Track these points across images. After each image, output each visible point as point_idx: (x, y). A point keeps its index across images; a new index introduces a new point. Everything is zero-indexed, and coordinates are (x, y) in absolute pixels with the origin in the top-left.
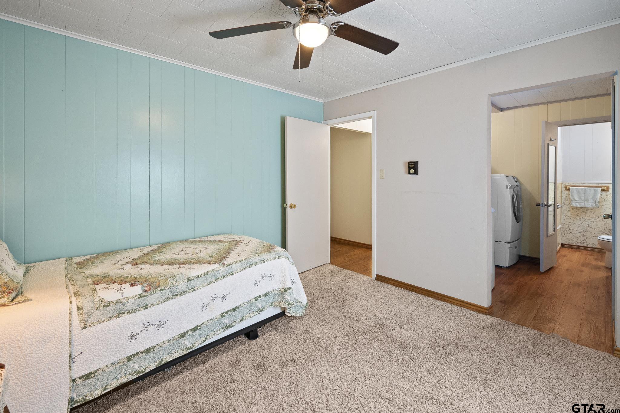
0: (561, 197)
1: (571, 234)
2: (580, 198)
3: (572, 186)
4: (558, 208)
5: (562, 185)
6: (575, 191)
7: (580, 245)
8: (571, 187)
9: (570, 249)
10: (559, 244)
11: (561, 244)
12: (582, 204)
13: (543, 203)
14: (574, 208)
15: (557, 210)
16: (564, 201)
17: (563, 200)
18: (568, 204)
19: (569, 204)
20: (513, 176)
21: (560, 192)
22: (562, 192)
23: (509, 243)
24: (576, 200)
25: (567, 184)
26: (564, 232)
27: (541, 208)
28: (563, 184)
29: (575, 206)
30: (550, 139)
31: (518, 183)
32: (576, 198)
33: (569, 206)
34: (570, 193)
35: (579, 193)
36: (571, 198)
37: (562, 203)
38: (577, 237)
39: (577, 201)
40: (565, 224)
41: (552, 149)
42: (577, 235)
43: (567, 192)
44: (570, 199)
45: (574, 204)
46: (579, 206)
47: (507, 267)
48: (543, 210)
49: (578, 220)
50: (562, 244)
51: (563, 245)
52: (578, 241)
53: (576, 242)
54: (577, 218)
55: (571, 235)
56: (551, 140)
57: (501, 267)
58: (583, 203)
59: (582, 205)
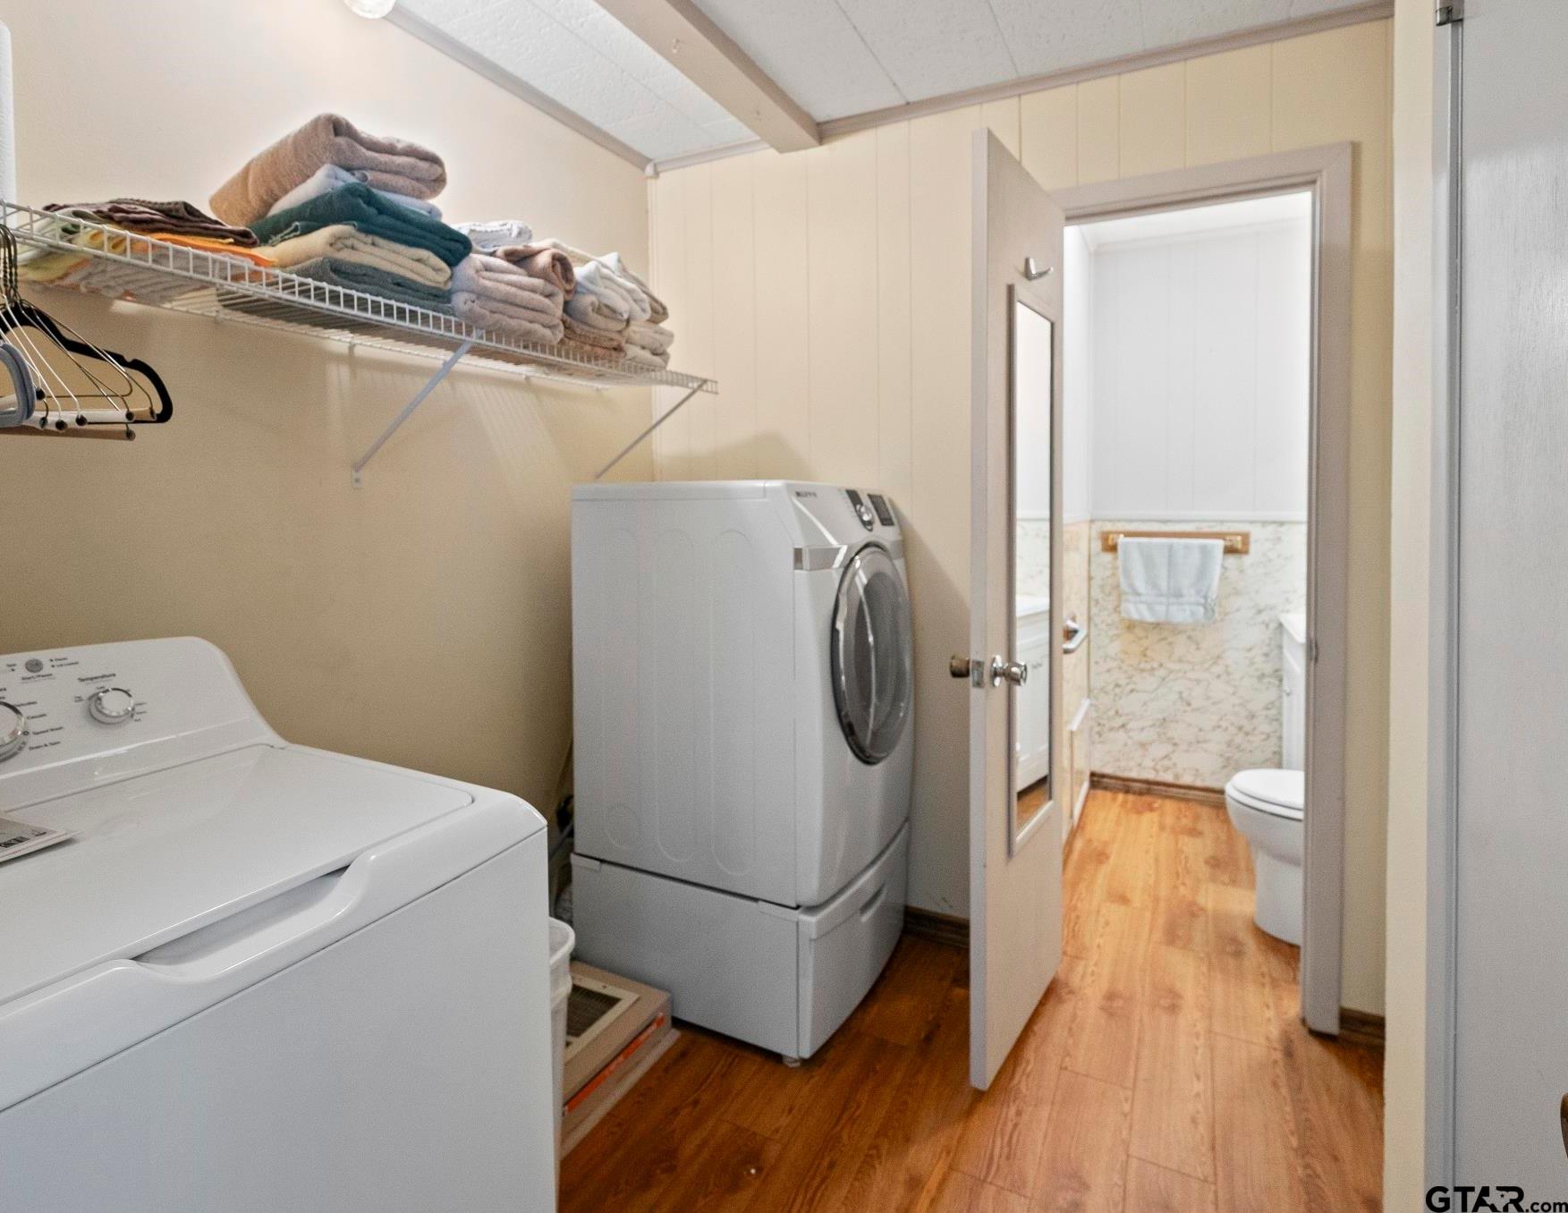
0: (1090, 578)
1: (1121, 732)
2: (1155, 586)
3: (1128, 534)
4: (1067, 652)
5: (1090, 528)
6: (1136, 555)
7: (1151, 776)
8: (1121, 540)
9: (1121, 797)
10: (1081, 773)
11: (1088, 774)
12: (1157, 608)
13: (979, 664)
14: (1131, 626)
15: (1062, 660)
16: (1100, 596)
17: (1096, 593)
18: (1110, 607)
19: (1117, 609)
20: (854, 497)
21: (1086, 558)
22: (1092, 559)
23: (812, 909)
24: (1139, 594)
25: (1108, 527)
26: (1099, 724)
27: (975, 693)
28: (1094, 526)
29: (1135, 616)
30: (1022, 268)
31: (886, 535)
32: (1141, 585)
33: (1115, 617)
34: (1120, 563)
35: (1149, 563)
36: (1124, 586)
37: (1093, 603)
38: (1143, 745)
39: (1143, 598)
40: (1102, 690)
41: (1030, 327)
42: (1144, 737)
43: (1108, 557)
44: (1117, 586)
45: (1135, 611)
46: (1149, 618)
47: (804, 1062)
48: (984, 703)
49: (1145, 674)
50: (1093, 775)
51: (1097, 781)
52: (1148, 763)
53: (1140, 765)
54: (1142, 666)
55: (1121, 735)
56: (1027, 274)
57: (776, 1058)
58: (1161, 603)
59: (1160, 613)
